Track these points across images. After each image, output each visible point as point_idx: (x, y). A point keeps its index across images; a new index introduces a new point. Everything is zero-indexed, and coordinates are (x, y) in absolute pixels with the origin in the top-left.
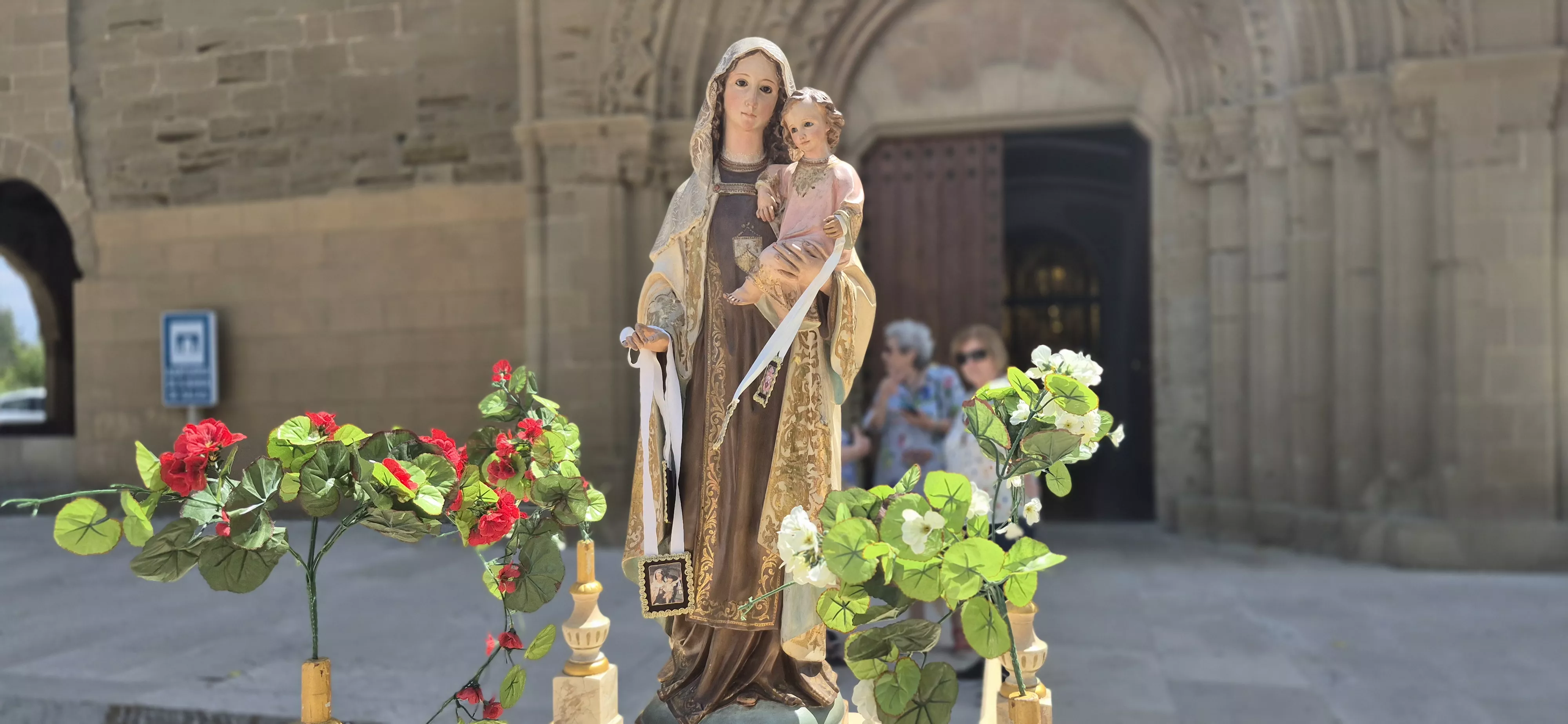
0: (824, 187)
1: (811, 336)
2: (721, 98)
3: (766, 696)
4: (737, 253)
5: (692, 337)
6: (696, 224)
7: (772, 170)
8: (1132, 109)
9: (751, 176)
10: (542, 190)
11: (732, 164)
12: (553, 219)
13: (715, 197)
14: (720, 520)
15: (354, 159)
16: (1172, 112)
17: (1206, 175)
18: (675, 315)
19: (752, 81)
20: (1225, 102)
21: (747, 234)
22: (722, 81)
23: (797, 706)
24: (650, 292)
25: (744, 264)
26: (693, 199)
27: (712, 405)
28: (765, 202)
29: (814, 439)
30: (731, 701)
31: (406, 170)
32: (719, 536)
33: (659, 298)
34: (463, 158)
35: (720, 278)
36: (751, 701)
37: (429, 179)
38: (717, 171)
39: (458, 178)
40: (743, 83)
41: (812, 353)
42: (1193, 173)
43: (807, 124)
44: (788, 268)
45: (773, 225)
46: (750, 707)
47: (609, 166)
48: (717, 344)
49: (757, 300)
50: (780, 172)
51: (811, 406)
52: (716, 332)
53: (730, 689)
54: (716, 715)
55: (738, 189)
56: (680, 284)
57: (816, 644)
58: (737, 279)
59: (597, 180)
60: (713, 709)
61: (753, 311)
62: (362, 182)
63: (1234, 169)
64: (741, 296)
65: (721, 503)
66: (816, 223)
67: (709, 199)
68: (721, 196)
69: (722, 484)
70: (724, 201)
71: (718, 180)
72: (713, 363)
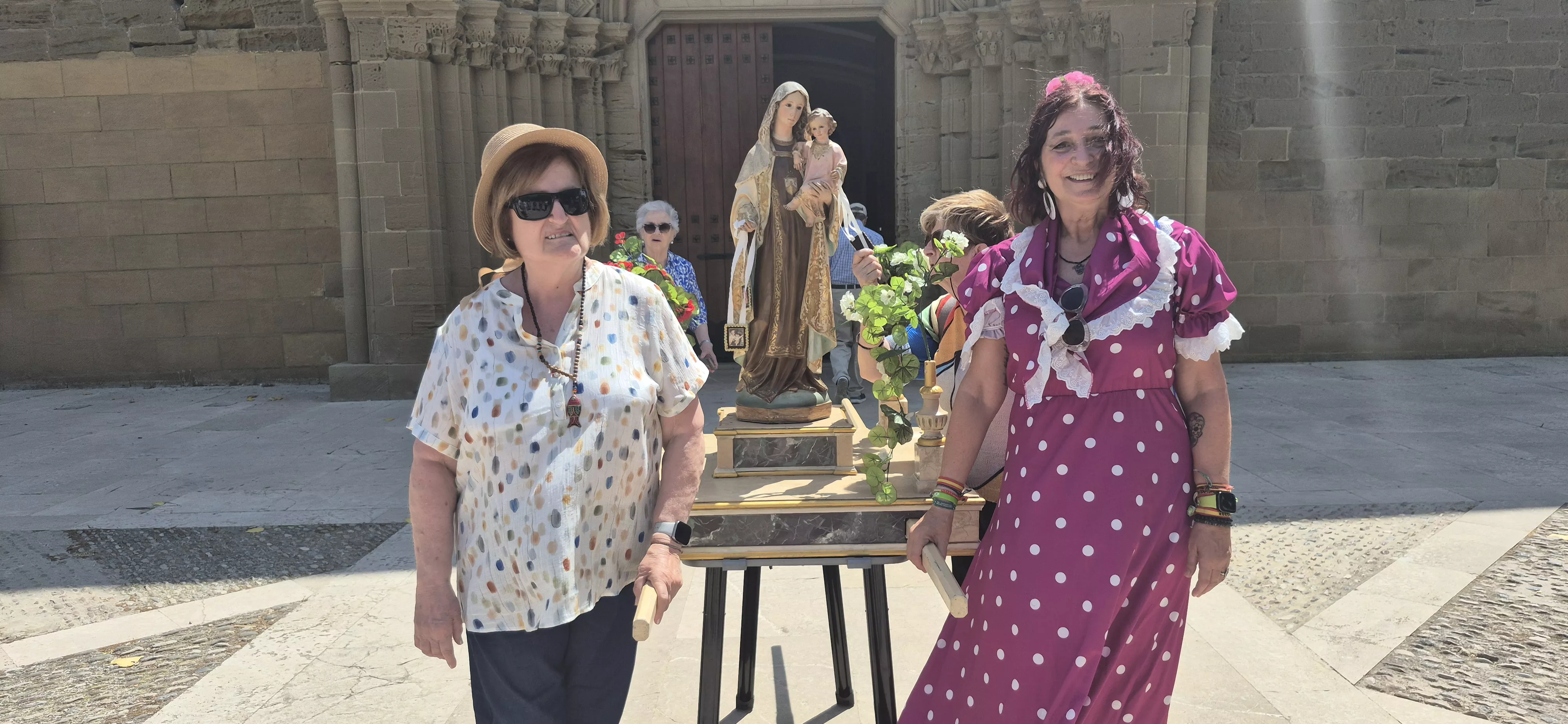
0: (829, 156)
1: (820, 224)
2: (776, 111)
3: (800, 388)
4: (787, 186)
5: (764, 225)
6: (765, 171)
7: (799, 144)
8: (880, 9)
9: (789, 148)
10: (348, 63)
11: (780, 141)
12: (359, 92)
13: (774, 158)
14: (781, 309)
15: (126, 21)
16: (914, 16)
17: (939, 70)
18: (754, 215)
19: (794, 105)
20: (955, 9)
21: (791, 176)
22: (778, 103)
23: (814, 391)
24: (738, 204)
25: (791, 191)
26: (762, 158)
27: (776, 257)
28: (797, 162)
29: (822, 272)
30: (787, 390)
31: (188, 35)
32: (780, 317)
33: (745, 206)
34: (250, 25)
35: (779, 197)
36: (796, 389)
37: (211, 45)
38: (772, 145)
39: (244, 45)
40: (789, 105)
41: (821, 232)
42: (928, 68)
43: (822, 127)
44: (816, 194)
45: (801, 172)
46: (796, 392)
47: (417, 42)
48: (778, 228)
49: (797, 208)
50: (803, 146)
51: (821, 256)
52: (777, 222)
53: (785, 385)
54: (781, 396)
55: (784, 154)
56: (755, 199)
57: (819, 366)
58: (788, 199)
59: (407, 56)
60: (779, 394)
61: (795, 213)
62: (135, 45)
63: (960, 66)
64: (790, 206)
65: (781, 302)
66: (826, 173)
67: (771, 159)
68: (776, 157)
69: (782, 294)
70: (778, 159)
71: (774, 150)
72: (776, 238)
